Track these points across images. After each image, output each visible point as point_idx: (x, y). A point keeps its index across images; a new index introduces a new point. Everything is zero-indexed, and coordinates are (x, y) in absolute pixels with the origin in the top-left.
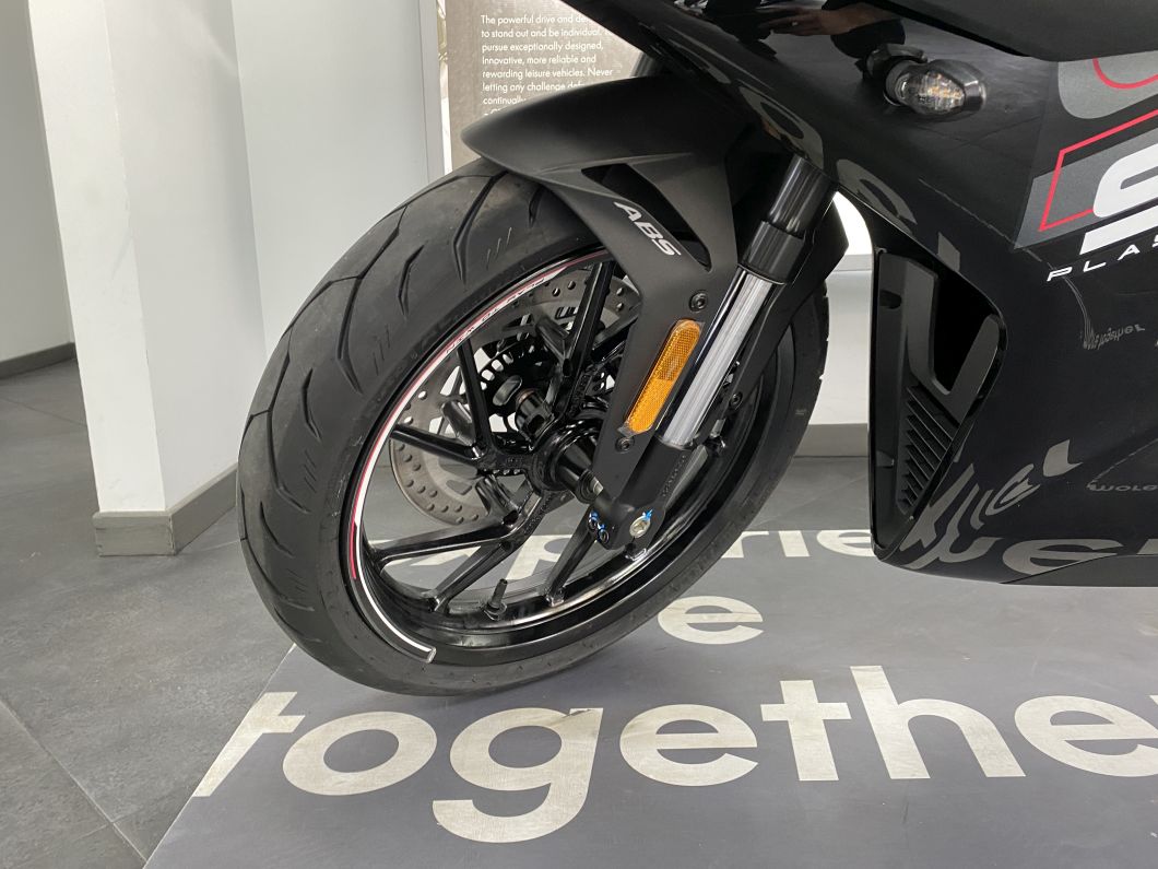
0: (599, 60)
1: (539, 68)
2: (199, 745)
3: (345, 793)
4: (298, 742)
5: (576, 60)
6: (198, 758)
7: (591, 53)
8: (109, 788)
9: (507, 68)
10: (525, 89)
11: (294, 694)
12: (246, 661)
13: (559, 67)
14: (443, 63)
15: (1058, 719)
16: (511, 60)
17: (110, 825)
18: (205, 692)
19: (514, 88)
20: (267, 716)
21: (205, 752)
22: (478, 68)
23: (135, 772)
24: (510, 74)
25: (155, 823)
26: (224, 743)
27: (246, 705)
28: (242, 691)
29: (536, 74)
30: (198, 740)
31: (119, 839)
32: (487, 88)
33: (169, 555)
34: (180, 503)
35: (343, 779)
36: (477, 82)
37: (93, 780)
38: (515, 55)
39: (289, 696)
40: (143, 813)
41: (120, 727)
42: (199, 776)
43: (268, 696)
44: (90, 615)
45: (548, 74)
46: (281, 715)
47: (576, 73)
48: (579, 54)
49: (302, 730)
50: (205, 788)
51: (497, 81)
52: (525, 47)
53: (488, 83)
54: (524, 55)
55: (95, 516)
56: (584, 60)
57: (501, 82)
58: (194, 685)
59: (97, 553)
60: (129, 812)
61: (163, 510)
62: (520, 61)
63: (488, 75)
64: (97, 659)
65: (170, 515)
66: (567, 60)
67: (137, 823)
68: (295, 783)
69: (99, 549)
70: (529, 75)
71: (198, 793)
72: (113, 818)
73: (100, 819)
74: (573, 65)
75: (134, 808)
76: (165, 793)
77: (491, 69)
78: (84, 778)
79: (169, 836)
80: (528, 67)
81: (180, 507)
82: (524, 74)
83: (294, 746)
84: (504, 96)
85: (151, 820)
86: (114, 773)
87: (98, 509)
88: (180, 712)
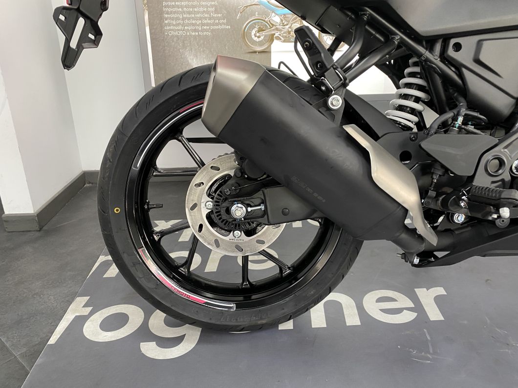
0: (216, 10)
1: (189, 13)
2: (50, 321)
3: (107, 341)
4: (90, 319)
5: (205, 9)
6: (50, 327)
7: (212, 6)
8: (14, 341)
9: (175, 13)
10: (183, 22)
11: (89, 297)
12: (70, 282)
13: (198, 12)
14: (146, 10)
15: (380, 300)
16: (176, 9)
17: (15, 357)
18: (52, 297)
19: (178, 22)
20: (77, 308)
21: (52, 324)
22: (162, 13)
23: (25, 334)
24: (176, 16)
25: (33, 355)
26: (60, 320)
27: (70, 303)
28: (68, 296)
29: (188, 16)
30: (50, 319)
31: (19, 363)
32: (166, 22)
33: (37, 231)
34: (40, 208)
35: (107, 335)
36: (162, 19)
37: (8, 338)
38: (178, 7)
39: (87, 298)
40: (28, 351)
41: (18, 314)
42: (50, 335)
43: (78, 299)
44: (4, 262)
45: (193, 16)
46: (83, 307)
47: (206, 15)
48: (207, 7)
49: (91, 313)
50: (52, 341)
51: (170, 18)
52: (183, 3)
53: (166, 20)
54: (182, 7)
55: (3, 216)
56: (210, 9)
57: (173, 19)
58: (48, 294)
59: (5, 231)
60: (23, 351)
61: (33, 212)
62: (180, 9)
63: (166, 16)
64: (7, 283)
65: (36, 215)
66: (201, 9)
67: (26, 356)
68: (88, 337)
69: (6, 229)
70: (185, 16)
71: (49, 343)
72: (17, 354)
73: (12, 354)
74: (204, 11)
75: (25, 350)
76: (37, 342)
77: (168, 13)
78: (4, 337)
79: (39, 361)
80: (184, 12)
81: (40, 210)
82: (182, 16)
83: (88, 320)
84: (174, 25)
85: (31, 355)
86: (16, 335)
87: (4, 213)
88: (43, 306)
